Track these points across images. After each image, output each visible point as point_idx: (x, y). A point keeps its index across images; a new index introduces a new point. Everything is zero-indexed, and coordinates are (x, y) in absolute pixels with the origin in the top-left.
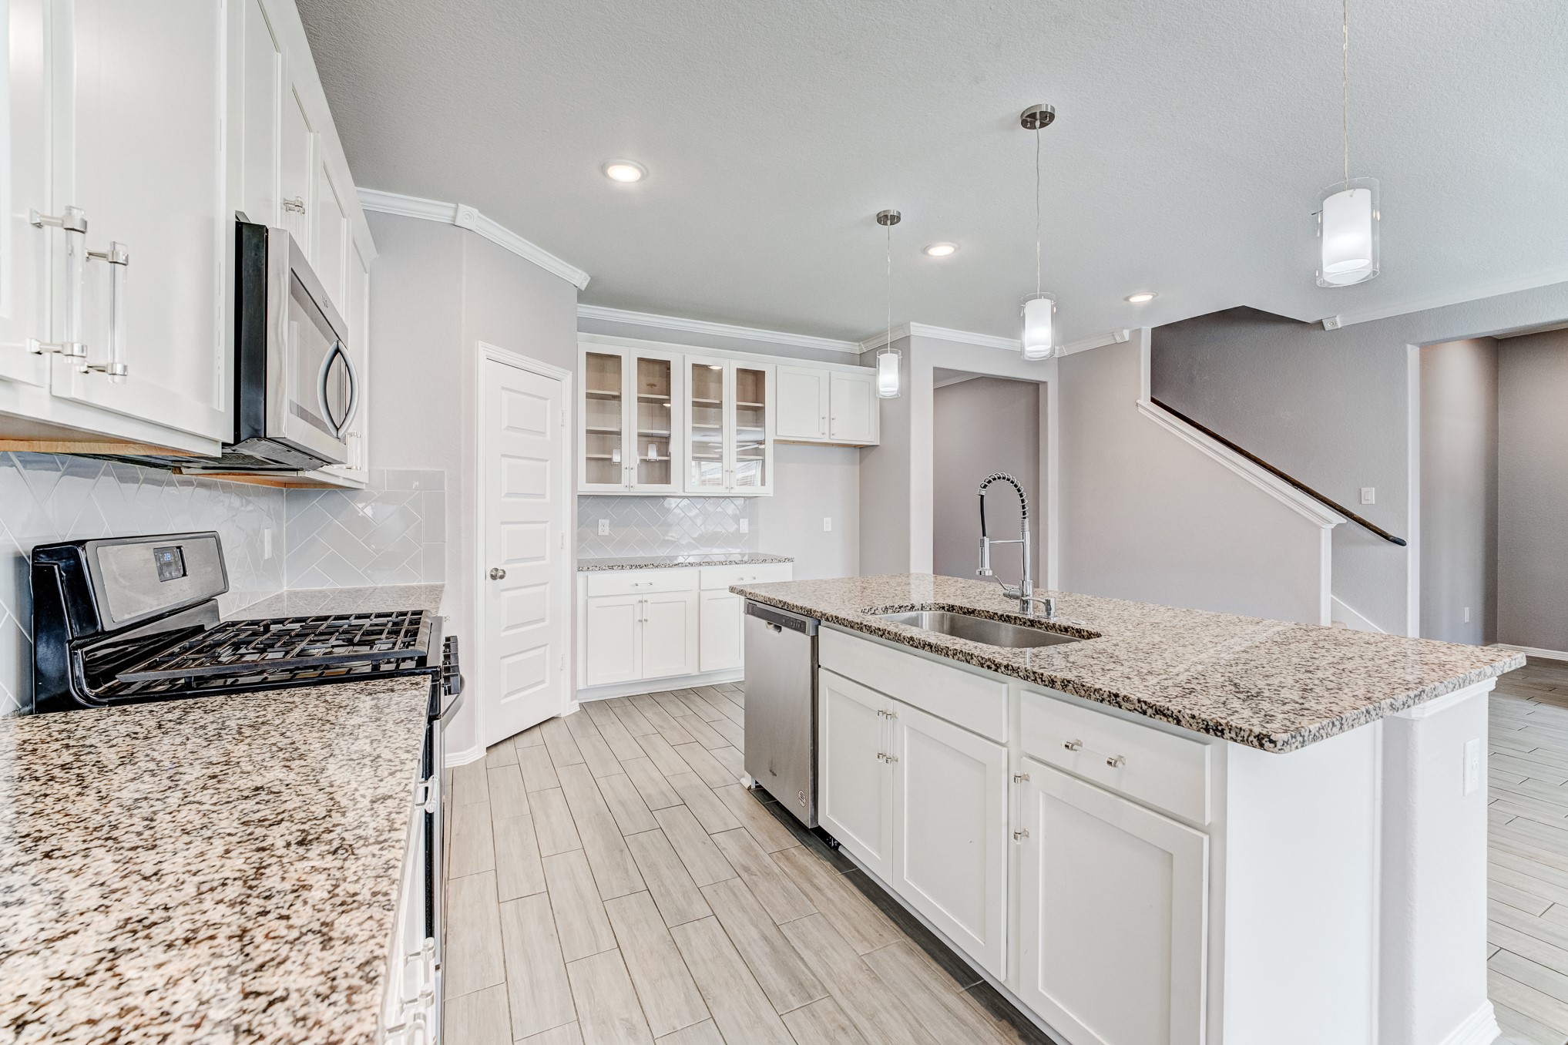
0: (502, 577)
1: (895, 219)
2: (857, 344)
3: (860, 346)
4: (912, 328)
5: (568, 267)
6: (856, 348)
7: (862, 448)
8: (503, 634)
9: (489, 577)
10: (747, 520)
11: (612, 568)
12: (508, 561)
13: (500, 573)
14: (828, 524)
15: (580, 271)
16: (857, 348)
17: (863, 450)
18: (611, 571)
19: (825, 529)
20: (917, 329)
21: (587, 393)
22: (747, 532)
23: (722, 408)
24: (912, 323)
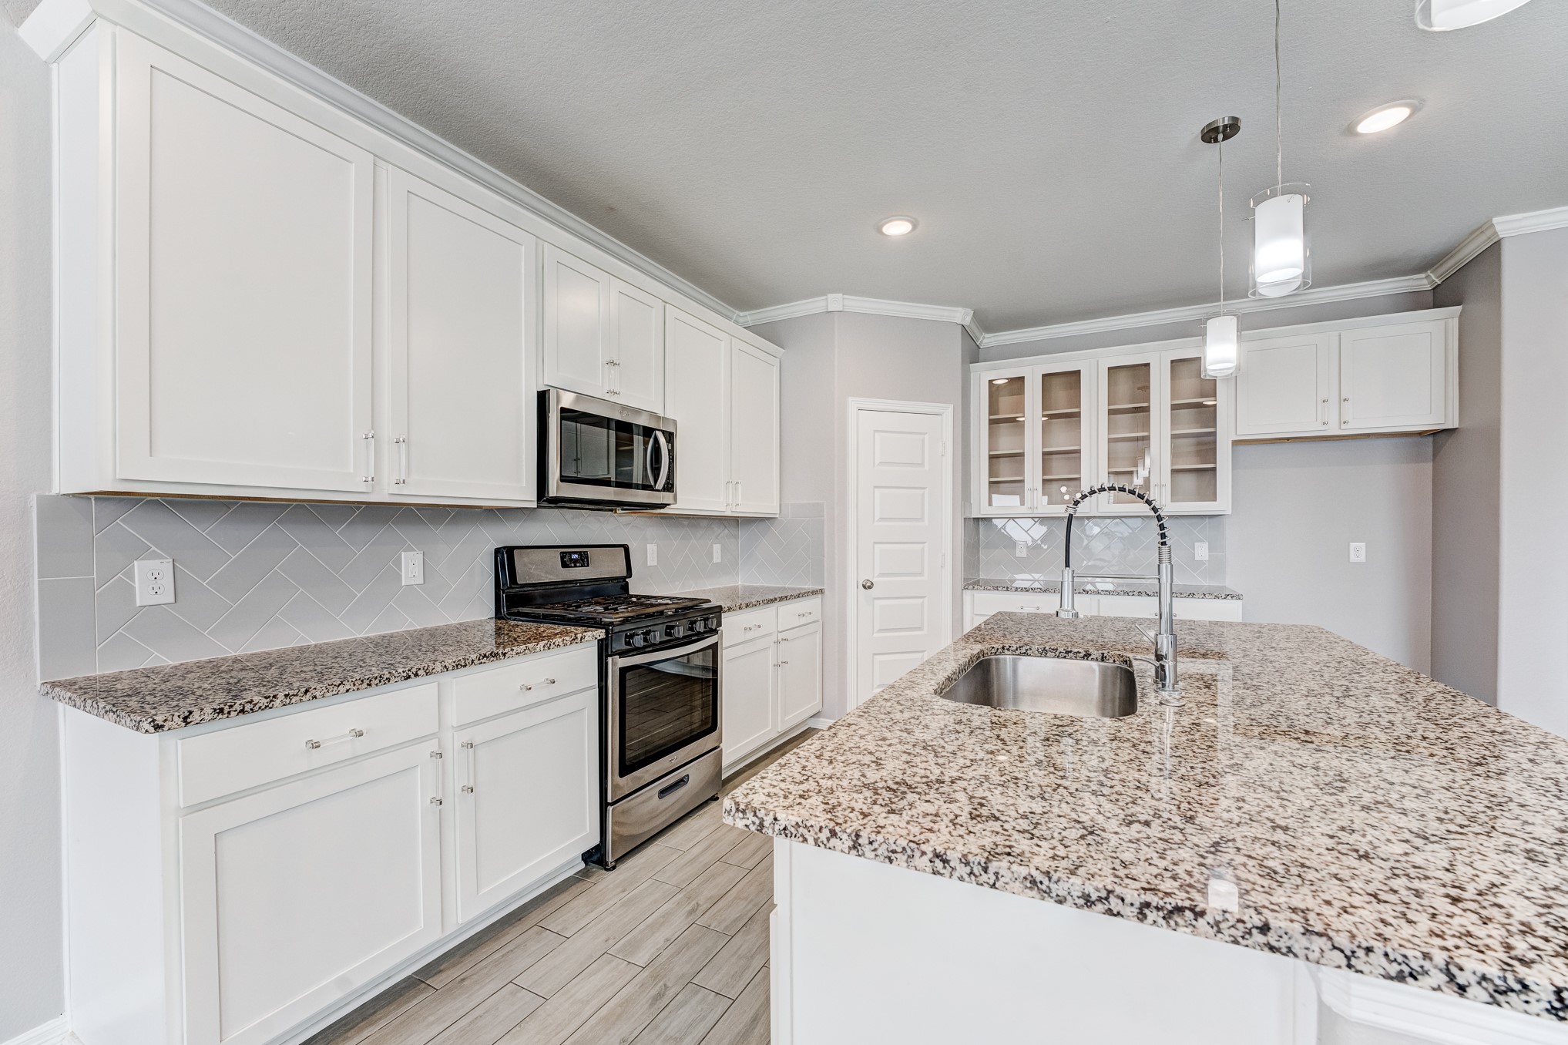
0: (870, 587)
1: (1231, 129)
2: (1423, 275)
3: (1427, 277)
4: (1498, 228)
5: (944, 310)
6: (1423, 282)
7: (1435, 434)
8: (875, 635)
9: (861, 587)
10: (1206, 545)
11: (997, 588)
12: (882, 575)
13: (869, 584)
14: (1358, 552)
15: (960, 309)
16: (1425, 282)
17: (1439, 436)
18: (996, 592)
19: (1353, 558)
20: (1506, 226)
21: (989, 420)
22: (1207, 559)
23: (1149, 411)
24: (1495, 220)
